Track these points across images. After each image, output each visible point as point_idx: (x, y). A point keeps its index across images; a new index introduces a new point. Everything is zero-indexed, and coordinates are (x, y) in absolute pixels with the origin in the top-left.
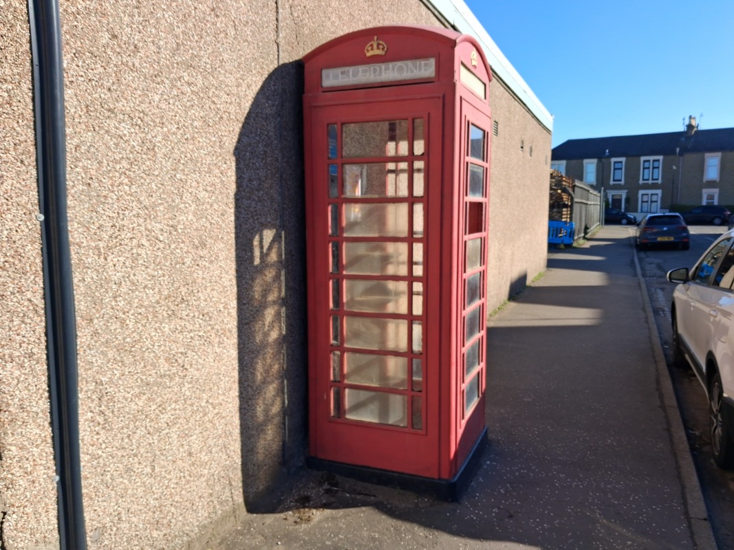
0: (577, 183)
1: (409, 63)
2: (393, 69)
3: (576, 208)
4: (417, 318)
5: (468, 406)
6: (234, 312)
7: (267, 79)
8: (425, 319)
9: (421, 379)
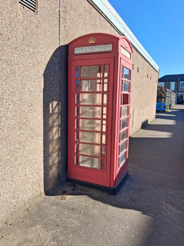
0: (167, 90)
1: (103, 46)
2: (98, 48)
3: (167, 98)
4: (104, 132)
5: (121, 163)
6: (42, 129)
7: (55, 50)
8: (106, 133)
9: (104, 153)
